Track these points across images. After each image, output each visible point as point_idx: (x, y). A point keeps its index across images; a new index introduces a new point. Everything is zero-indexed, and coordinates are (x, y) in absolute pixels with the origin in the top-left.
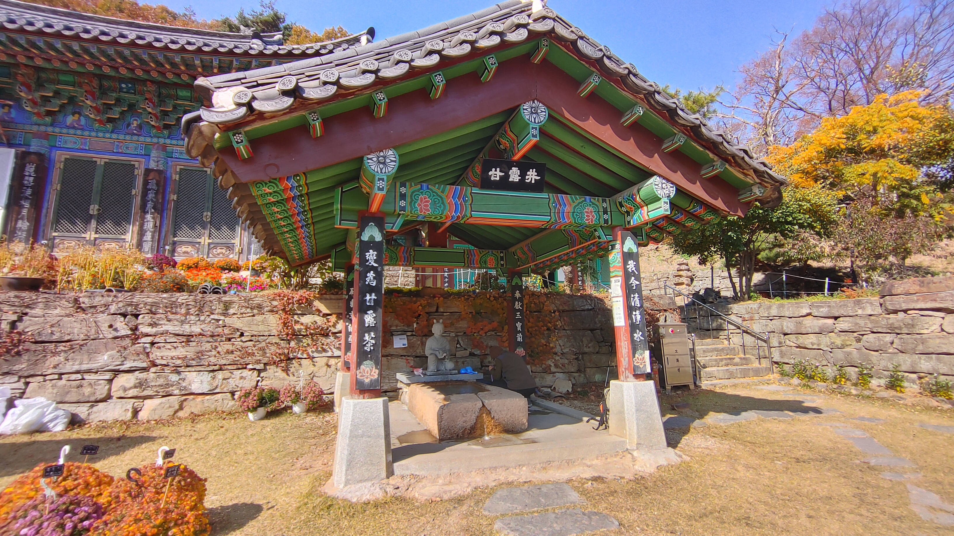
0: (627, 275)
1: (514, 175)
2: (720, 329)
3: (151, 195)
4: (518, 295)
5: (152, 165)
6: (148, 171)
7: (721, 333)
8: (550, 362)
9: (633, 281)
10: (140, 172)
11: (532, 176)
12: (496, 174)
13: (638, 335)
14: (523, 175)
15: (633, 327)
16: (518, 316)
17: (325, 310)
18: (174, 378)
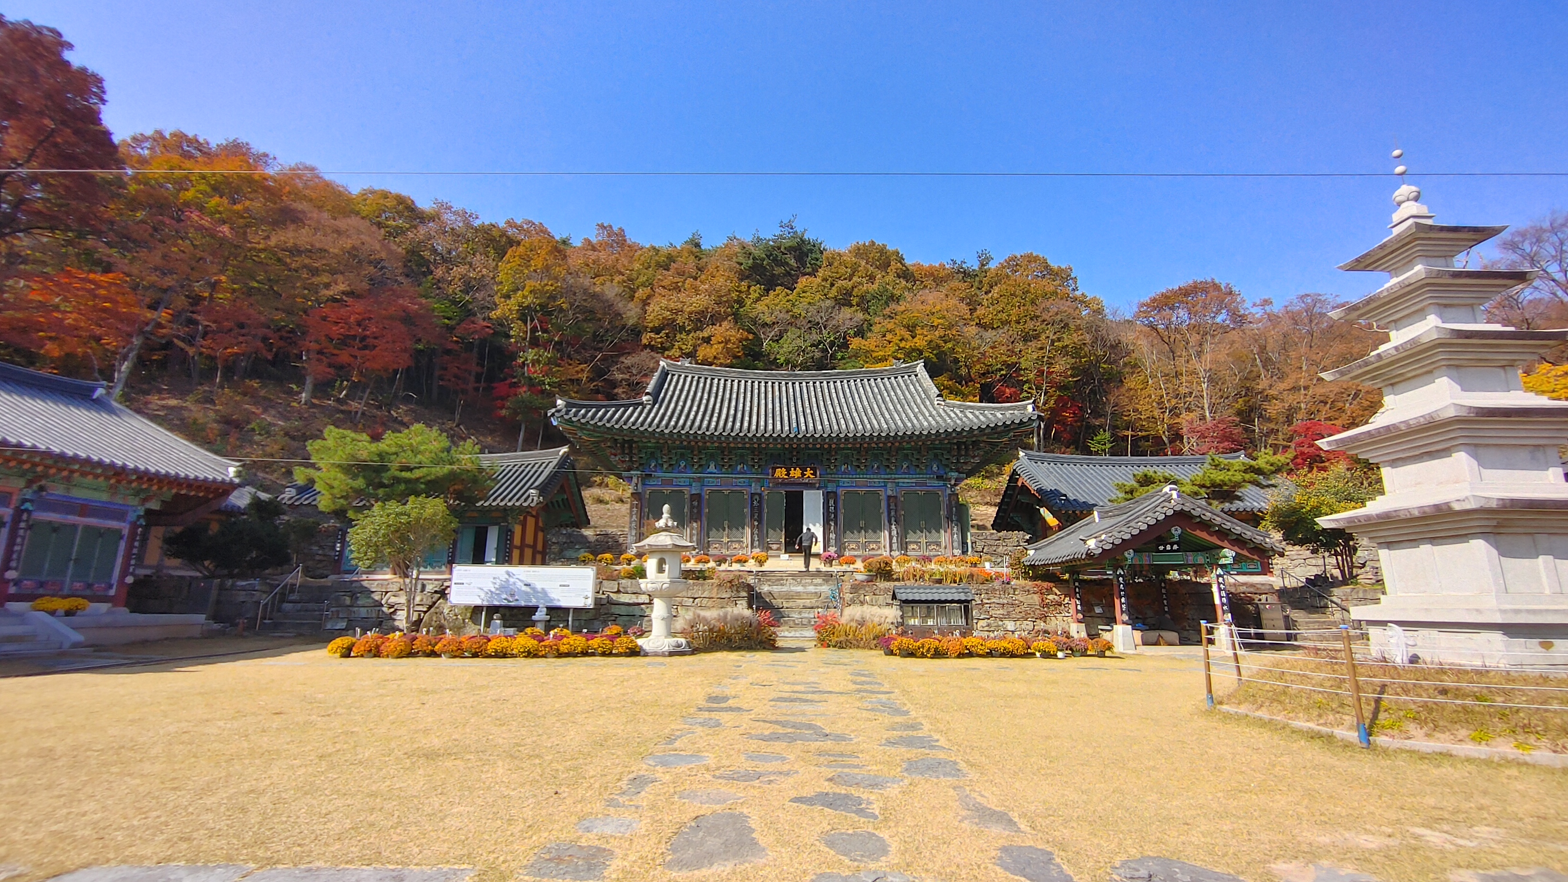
0: (1219, 584)
1: (1168, 547)
2: (1326, 607)
3: (893, 513)
4: (1163, 585)
5: (890, 493)
6: (889, 497)
7: (1327, 610)
8: (1185, 624)
9: (1222, 586)
10: (883, 497)
11: (1175, 547)
12: (1161, 548)
13: (1225, 608)
14: (1172, 547)
15: (1223, 604)
16: (1164, 596)
17: (1059, 593)
18: (1000, 623)
